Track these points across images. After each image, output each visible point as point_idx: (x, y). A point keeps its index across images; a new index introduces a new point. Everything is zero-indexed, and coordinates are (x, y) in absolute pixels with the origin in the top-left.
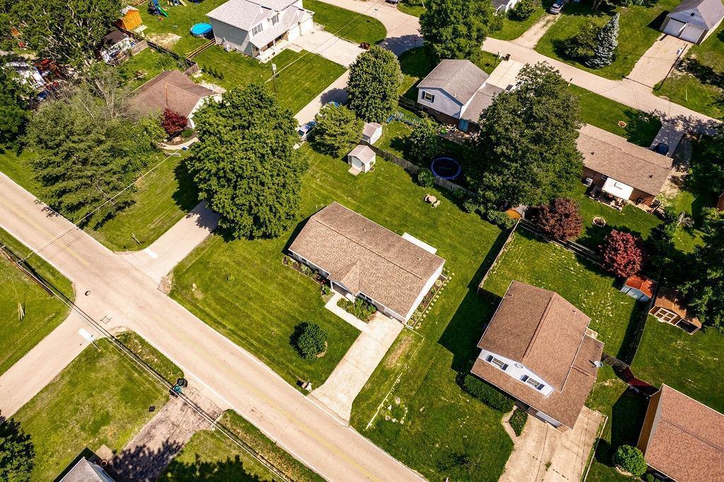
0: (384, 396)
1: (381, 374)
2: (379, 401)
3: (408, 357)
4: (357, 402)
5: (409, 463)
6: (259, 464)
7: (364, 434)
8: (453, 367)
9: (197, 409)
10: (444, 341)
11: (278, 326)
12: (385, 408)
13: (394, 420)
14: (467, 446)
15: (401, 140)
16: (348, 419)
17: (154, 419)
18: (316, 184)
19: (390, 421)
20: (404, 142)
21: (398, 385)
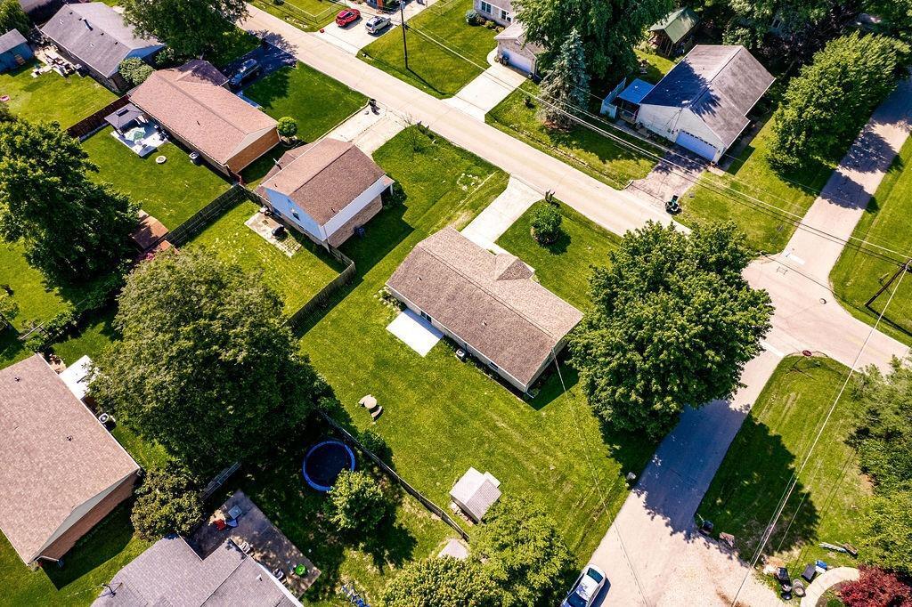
0: (477, 192)
1: (477, 207)
2: (481, 189)
3: (449, 219)
4: (504, 188)
5: (461, 151)
6: (585, 159)
7: (497, 168)
8: (405, 208)
9: (650, 193)
10: (408, 230)
11: (586, 254)
12: (477, 184)
13: (471, 176)
14: (412, 157)
15: (391, 558)
16: (511, 178)
17: (686, 189)
18: (556, 458)
19: (474, 175)
20: (387, 553)
21: (462, 198)
